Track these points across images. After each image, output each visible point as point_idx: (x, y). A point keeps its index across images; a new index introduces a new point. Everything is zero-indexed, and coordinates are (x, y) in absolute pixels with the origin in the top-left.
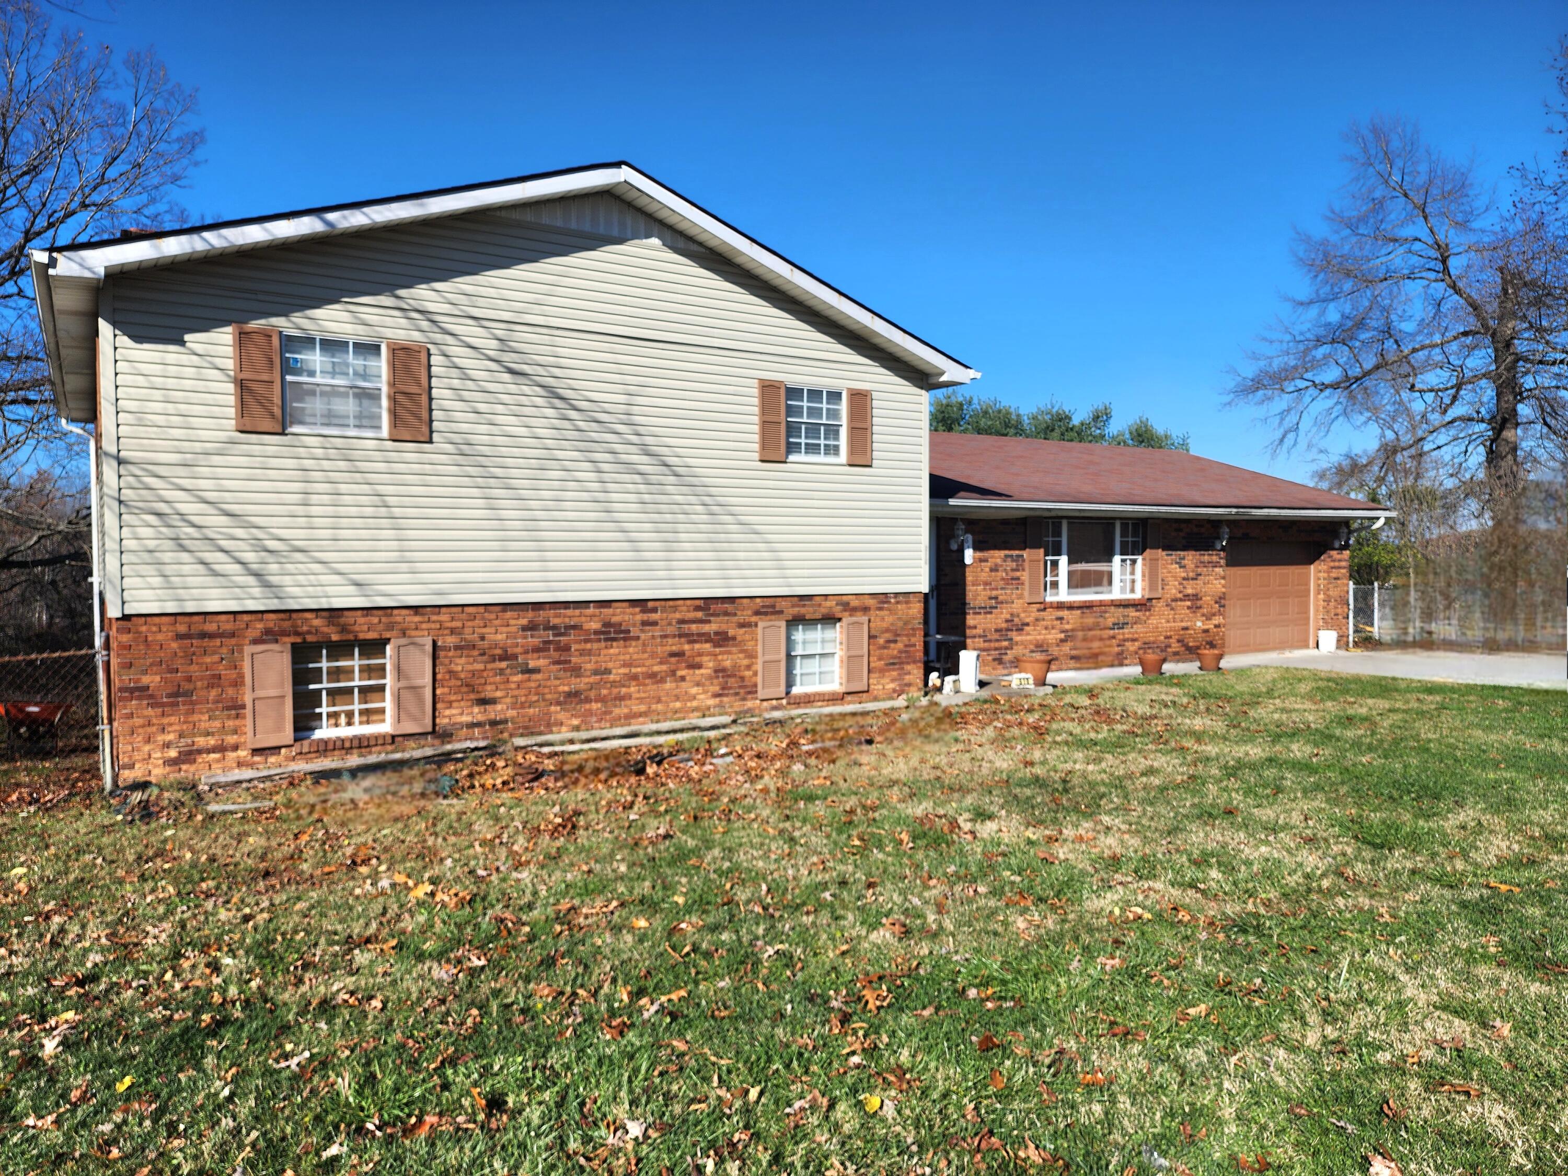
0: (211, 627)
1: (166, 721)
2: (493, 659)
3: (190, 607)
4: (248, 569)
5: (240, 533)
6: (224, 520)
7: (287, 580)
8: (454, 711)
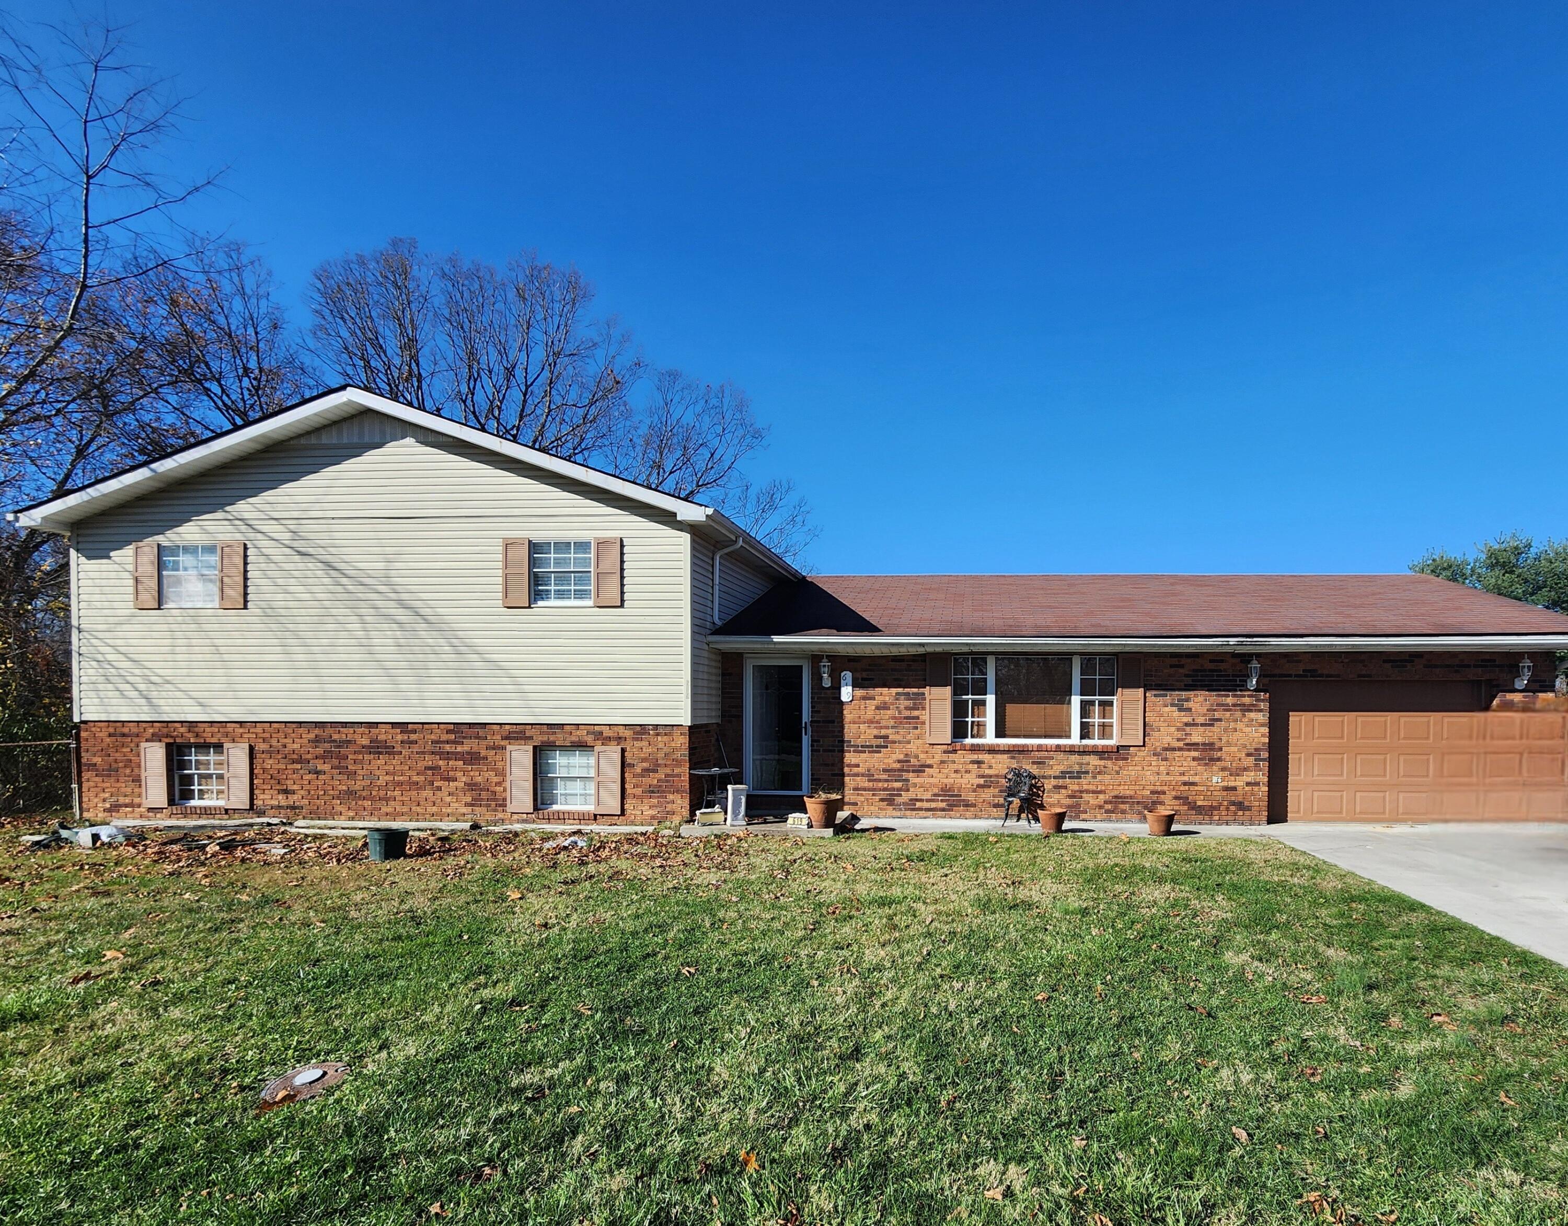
0: (126, 730)
1: (105, 785)
2: (294, 762)
3: (113, 718)
4: (141, 695)
5: (137, 672)
6: (129, 664)
7: (162, 702)
8: (266, 797)
